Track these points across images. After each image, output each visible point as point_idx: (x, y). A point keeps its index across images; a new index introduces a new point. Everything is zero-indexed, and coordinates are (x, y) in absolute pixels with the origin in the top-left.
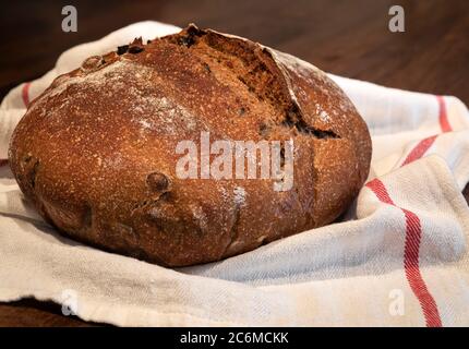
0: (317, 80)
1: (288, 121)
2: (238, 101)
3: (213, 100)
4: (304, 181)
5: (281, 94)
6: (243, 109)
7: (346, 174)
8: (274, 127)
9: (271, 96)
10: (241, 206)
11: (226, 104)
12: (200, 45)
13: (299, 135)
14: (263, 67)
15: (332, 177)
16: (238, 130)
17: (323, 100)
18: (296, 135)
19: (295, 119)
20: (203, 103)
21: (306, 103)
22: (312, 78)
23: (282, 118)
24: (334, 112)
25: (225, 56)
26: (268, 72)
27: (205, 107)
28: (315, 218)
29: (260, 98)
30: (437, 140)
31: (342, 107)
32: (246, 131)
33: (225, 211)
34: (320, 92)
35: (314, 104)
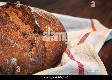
0: (47, 17)
1: (35, 32)
2: (16, 26)
3: (7, 26)
4: (40, 53)
5: (32, 22)
6: (17, 29)
7: (57, 49)
8: (30, 34)
9: (29, 23)
10: (15, 65)
11: (11, 27)
12: (10, 8)
13: (39, 36)
14: (27, 14)
15: (52, 50)
16: (15, 37)
17: (49, 23)
18: (38, 36)
19: (37, 31)
20: (3, 28)
21: (42, 25)
22: (46, 16)
23: (33, 31)
24: (53, 27)
25: (17, 11)
26: (29, 15)
27: (3, 29)
28: (46, 65)
29: (26, 24)
30: (90, 34)
31: (56, 25)
32: (18, 37)
33: (8, 68)
34: (48, 21)
35: (45, 25)
